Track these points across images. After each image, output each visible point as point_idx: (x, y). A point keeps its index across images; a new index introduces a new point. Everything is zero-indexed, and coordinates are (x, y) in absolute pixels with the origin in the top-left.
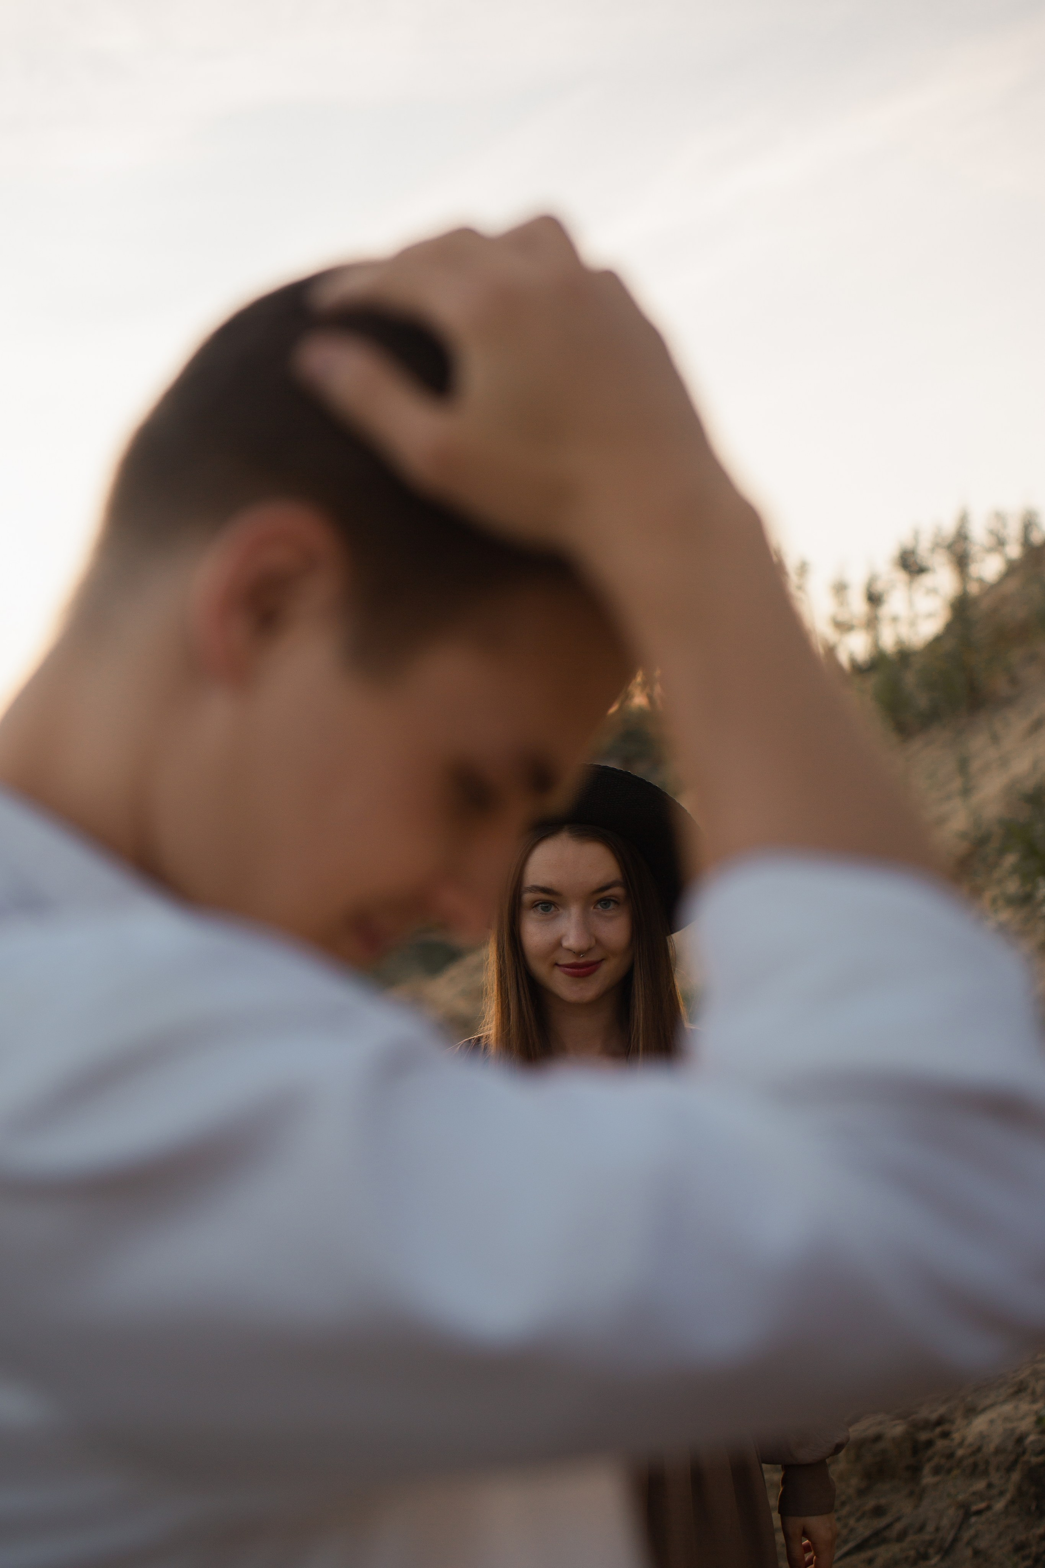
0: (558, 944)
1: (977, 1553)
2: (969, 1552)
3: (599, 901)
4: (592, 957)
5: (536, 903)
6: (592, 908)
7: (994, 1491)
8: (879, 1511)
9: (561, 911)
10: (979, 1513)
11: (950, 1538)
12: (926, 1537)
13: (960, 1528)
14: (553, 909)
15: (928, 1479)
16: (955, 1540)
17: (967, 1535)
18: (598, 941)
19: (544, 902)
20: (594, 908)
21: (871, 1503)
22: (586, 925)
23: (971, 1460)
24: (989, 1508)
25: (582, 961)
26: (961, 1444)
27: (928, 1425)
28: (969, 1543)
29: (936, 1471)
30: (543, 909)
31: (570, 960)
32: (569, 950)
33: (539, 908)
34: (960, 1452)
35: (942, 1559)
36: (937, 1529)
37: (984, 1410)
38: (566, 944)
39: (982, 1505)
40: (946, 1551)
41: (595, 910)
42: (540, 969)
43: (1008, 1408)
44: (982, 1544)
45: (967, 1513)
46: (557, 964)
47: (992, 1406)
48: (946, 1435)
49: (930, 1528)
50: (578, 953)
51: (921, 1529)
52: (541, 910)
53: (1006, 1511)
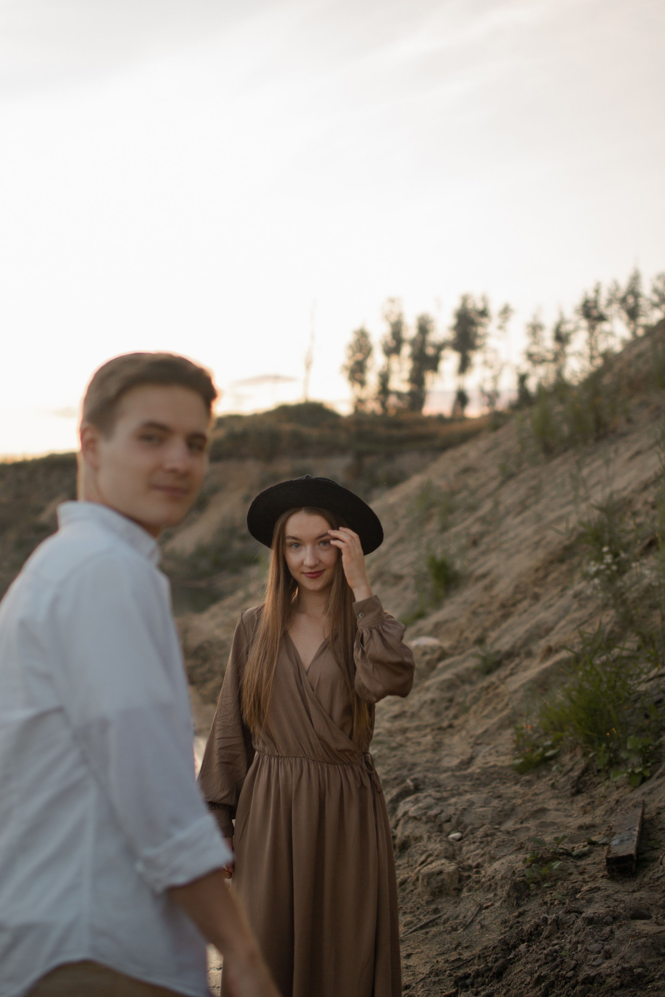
0: (302, 564)
1: (482, 927)
2: (478, 927)
3: (320, 542)
4: (318, 569)
5: (291, 544)
6: (317, 546)
7: (498, 898)
8: (436, 911)
9: (303, 547)
10: (487, 907)
11: (470, 920)
12: (458, 921)
13: (476, 915)
14: (300, 546)
15: (465, 894)
16: (472, 921)
17: (478, 919)
18: (320, 561)
19: (295, 543)
20: (319, 545)
21: (433, 906)
22: (314, 555)
23: (489, 883)
24: (492, 905)
25: (313, 571)
26: (484, 876)
27: (470, 868)
28: (479, 922)
29: (469, 890)
30: (295, 546)
31: (308, 570)
32: (306, 566)
33: (294, 545)
34: (483, 880)
35: (464, 930)
36: (465, 917)
37: (500, 858)
38: (305, 563)
39: (489, 904)
40: (466, 927)
41: (319, 547)
42: (296, 575)
43: (512, 857)
44: (486, 923)
45: (481, 908)
46: (303, 573)
47: (504, 856)
48: (478, 872)
49: (461, 917)
50: (311, 567)
51: (457, 917)
52: (294, 548)
53: (501, 907)
